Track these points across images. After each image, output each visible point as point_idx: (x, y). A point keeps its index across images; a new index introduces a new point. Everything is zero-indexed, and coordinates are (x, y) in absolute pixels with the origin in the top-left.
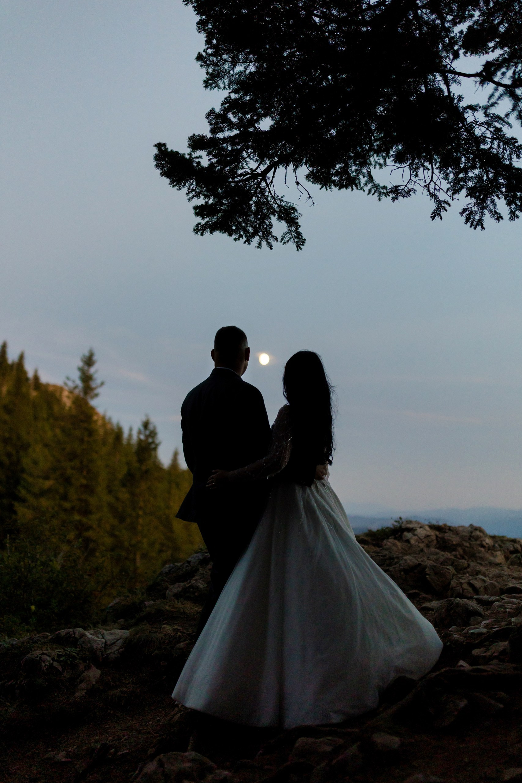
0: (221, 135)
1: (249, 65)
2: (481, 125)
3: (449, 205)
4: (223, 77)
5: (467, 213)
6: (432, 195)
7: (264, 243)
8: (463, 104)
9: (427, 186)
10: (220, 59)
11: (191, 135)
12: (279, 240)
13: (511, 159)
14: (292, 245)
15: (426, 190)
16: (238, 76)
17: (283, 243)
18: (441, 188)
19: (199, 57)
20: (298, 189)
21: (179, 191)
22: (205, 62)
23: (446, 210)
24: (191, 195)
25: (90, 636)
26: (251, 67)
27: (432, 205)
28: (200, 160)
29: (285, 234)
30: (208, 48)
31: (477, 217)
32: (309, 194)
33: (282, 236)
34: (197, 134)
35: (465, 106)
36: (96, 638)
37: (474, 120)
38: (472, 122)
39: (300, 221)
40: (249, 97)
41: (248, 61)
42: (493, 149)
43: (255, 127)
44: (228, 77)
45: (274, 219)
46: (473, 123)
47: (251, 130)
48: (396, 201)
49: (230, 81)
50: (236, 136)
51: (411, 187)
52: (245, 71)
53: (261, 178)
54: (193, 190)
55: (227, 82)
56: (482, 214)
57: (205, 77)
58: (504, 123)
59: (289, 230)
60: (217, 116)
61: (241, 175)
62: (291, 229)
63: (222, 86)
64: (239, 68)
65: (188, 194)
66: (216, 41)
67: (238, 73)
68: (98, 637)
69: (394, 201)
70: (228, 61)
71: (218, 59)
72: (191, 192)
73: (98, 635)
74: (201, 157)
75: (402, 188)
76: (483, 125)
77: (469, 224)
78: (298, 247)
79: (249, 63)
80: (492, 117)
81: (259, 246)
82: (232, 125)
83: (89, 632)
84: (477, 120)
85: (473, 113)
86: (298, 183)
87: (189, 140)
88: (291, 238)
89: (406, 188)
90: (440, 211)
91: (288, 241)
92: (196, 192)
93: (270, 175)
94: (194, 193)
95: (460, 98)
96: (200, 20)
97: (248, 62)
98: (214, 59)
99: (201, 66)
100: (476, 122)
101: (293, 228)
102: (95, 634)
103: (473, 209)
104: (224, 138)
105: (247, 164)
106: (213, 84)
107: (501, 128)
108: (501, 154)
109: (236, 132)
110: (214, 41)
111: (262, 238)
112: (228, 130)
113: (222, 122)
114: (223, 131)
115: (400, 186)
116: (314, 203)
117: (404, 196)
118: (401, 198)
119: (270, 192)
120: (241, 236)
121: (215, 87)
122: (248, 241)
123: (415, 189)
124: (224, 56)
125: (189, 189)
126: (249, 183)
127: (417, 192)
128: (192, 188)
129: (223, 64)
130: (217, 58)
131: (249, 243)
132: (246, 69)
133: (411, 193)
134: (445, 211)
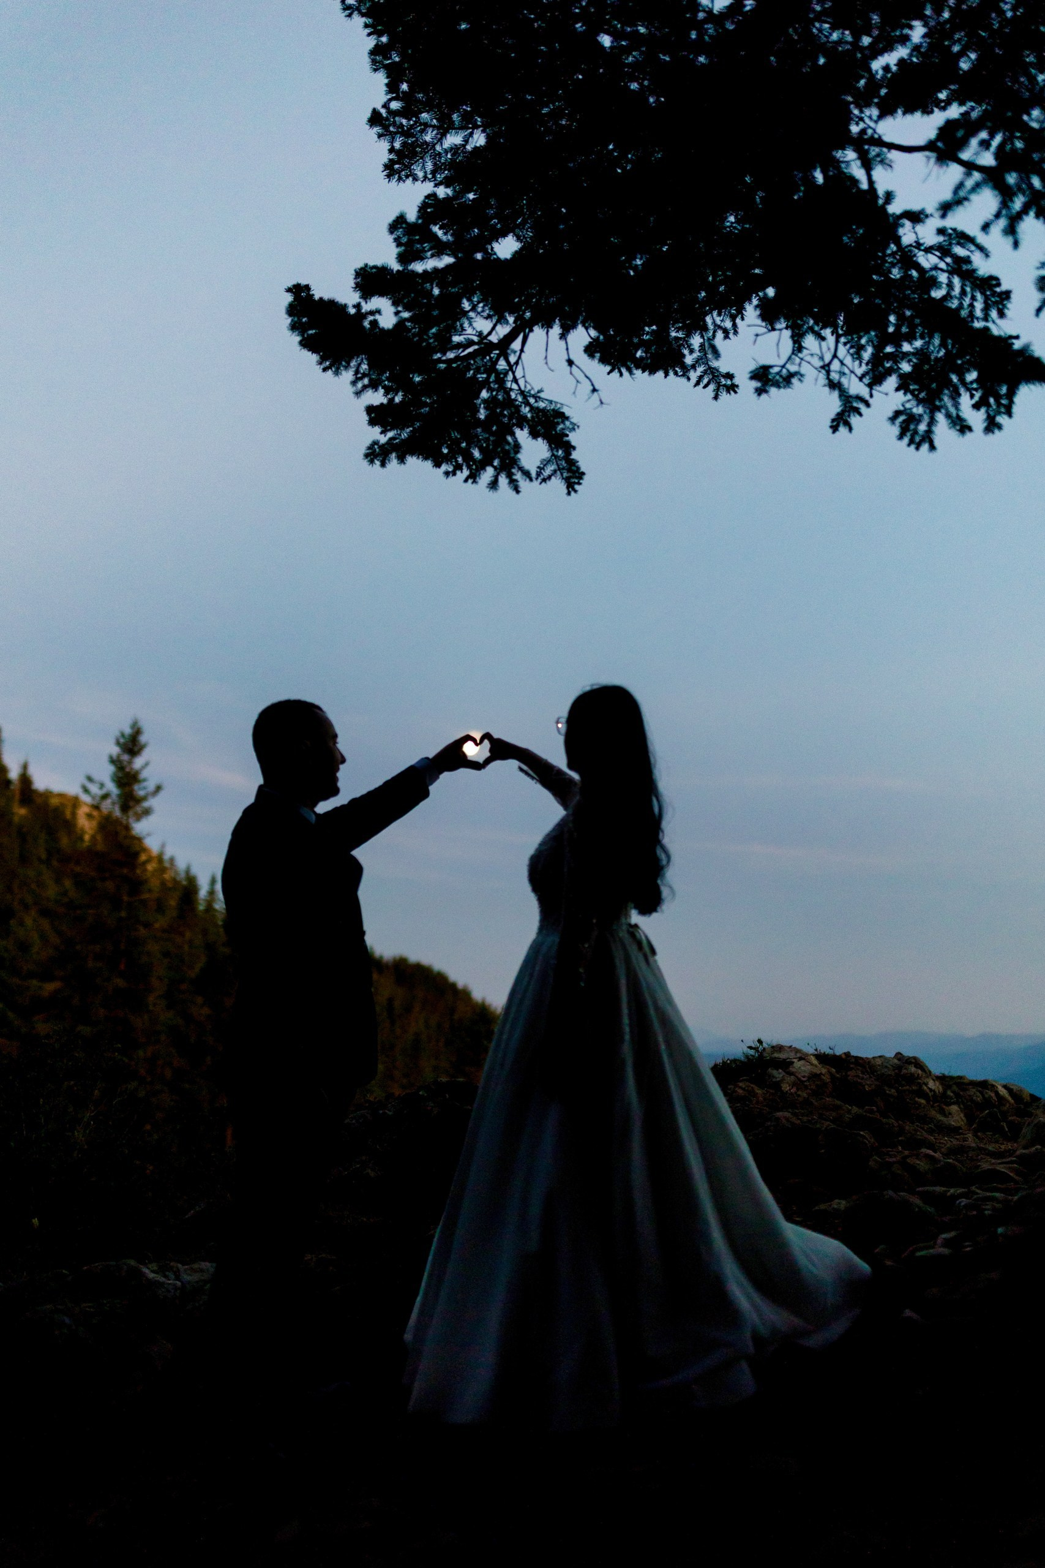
0: (418, 267)
1: (471, 134)
2: (928, 250)
3: (868, 405)
4: (422, 158)
5: (902, 418)
6: (833, 385)
7: (503, 480)
8: (894, 209)
9: (826, 368)
10: (416, 122)
11: (360, 265)
12: (534, 475)
13: (986, 318)
14: (557, 485)
15: (822, 376)
16: (452, 155)
17: (539, 480)
18: (852, 372)
19: (375, 119)
20: (571, 373)
21: (337, 378)
22: (386, 128)
23: (860, 415)
24: (360, 385)
25: (151, 1275)
26: (475, 136)
27: (833, 404)
28: (377, 317)
29: (546, 463)
30: (390, 100)
31: (922, 427)
32: (593, 385)
33: (538, 467)
34: (371, 264)
35: (898, 211)
36: (162, 1279)
37: (916, 242)
38: (911, 245)
39: (573, 438)
40: (474, 195)
41: (471, 126)
42: (951, 297)
43: (485, 251)
44: (431, 156)
45: (522, 435)
46: (914, 247)
47: (479, 256)
48: (764, 396)
49: (435, 164)
50: (448, 267)
51: (793, 368)
52: (464, 146)
53: (497, 352)
54: (364, 375)
55: (429, 166)
56: (932, 422)
57: (385, 157)
58: (973, 248)
59: (552, 456)
60: (411, 229)
61: (459, 346)
62: (556, 453)
63: (421, 174)
64: (453, 139)
65: (354, 383)
66: (408, 86)
67: (451, 149)
68: (166, 1276)
69: (759, 395)
70: (431, 126)
71: (412, 122)
72: (361, 379)
73: (167, 1273)
74: (378, 312)
75: (776, 370)
76: (934, 252)
77: (906, 440)
78: (571, 487)
79: (473, 128)
80: (950, 235)
81: (494, 485)
82: (440, 249)
83: (148, 1268)
84: (921, 241)
85: (914, 228)
86: (570, 363)
87: (356, 276)
88: (555, 471)
89: (784, 371)
90: (849, 416)
91: (549, 477)
92: (371, 380)
93: (516, 345)
94: (366, 381)
95: (889, 196)
96: (376, 46)
97: (470, 128)
98: (404, 122)
99: (380, 136)
100: (918, 245)
101: (560, 452)
102: (162, 1270)
103: (915, 410)
104: (425, 272)
105: (471, 324)
106: (403, 170)
107: (969, 257)
108: (968, 308)
109: (448, 260)
110: (405, 87)
111: (498, 471)
112: (432, 256)
113: (421, 242)
114: (422, 259)
115: (771, 367)
116: (602, 403)
117: (779, 387)
118: (773, 390)
119: (515, 380)
120: (458, 467)
121: (407, 177)
122: (473, 477)
123: (803, 371)
124: (423, 115)
125: (357, 372)
126: (475, 362)
127: (806, 379)
128: (362, 371)
129: (422, 131)
130: (409, 120)
131: (475, 482)
132: (466, 141)
133: (795, 381)
134: (858, 416)
